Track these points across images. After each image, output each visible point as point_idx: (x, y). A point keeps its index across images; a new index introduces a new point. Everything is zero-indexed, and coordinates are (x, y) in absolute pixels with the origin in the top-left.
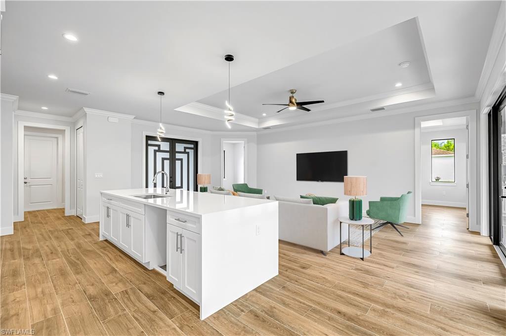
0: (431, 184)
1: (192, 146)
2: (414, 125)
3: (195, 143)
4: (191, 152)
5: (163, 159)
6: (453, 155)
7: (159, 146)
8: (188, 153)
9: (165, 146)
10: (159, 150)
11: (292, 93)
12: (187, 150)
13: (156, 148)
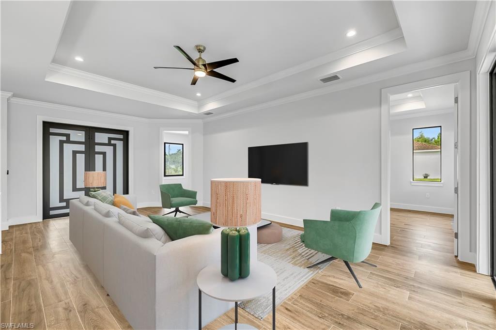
0: (412, 184)
1: (121, 137)
2: (380, 101)
3: (125, 133)
4: (120, 145)
5: (75, 153)
6: (440, 150)
7: (68, 136)
8: (114, 146)
9: (80, 136)
10: (68, 141)
11: (200, 51)
12: (113, 142)
13: (64, 138)
